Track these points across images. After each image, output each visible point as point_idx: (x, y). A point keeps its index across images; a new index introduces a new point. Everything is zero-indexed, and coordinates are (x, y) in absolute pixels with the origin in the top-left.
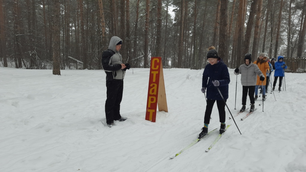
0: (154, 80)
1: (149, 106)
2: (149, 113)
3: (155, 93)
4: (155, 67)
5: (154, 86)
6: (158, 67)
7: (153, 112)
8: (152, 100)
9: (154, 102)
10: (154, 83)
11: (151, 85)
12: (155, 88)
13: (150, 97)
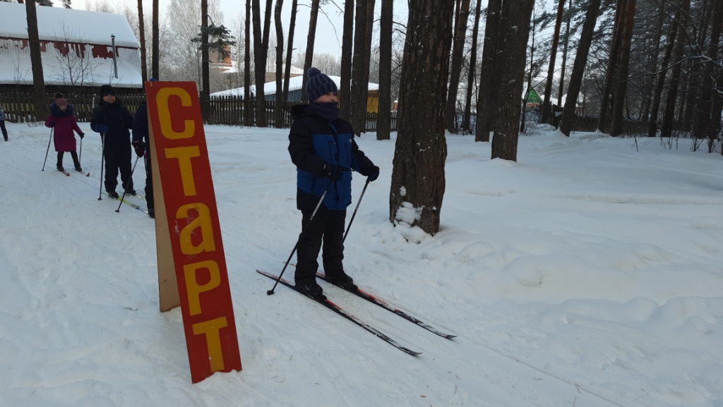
0: (189, 188)
1: (195, 309)
2: (203, 336)
3: (208, 245)
4: (178, 127)
5: (194, 214)
6: (190, 125)
7: (222, 331)
8: (203, 276)
9: (215, 282)
10: (191, 200)
11: (182, 212)
12: (203, 220)
13: (185, 267)
